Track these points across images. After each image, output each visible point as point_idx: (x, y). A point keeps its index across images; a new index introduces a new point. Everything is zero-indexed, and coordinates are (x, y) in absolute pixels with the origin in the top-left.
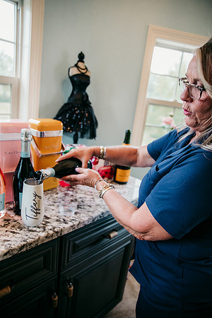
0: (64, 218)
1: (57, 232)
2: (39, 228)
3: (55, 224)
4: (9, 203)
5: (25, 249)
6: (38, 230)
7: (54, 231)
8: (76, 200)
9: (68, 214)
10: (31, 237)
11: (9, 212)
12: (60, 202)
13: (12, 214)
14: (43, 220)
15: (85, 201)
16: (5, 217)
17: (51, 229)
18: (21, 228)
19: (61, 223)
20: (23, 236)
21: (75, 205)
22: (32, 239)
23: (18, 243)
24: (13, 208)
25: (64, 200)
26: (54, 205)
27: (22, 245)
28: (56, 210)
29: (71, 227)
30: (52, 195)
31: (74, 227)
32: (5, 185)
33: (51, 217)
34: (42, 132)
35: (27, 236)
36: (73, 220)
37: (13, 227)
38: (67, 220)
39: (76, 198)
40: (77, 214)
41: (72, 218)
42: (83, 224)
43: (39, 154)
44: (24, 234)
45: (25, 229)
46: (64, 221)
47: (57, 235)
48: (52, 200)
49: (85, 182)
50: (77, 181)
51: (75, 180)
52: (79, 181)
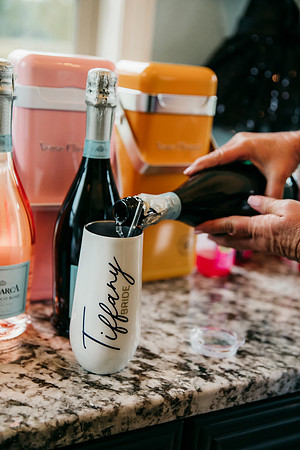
0: (203, 361)
1: (175, 402)
2: (120, 379)
3: (171, 376)
4: (44, 302)
5: (66, 440)
6: (117, 385)
7: (167, 397)
8: (244, 316)
9: (216, 353)
10: (90, 404)
11: (38, 326)
12: (192, 316)
13: (46, 332)
14: (136, 359)
15: (274, 321)
16: (25, 336)
17: (156, 390)
18: (65, 374)
19: (190, 377)
20: (68, 397)
21: (239, 328)
22: (93, 410)
23: (49, 415)
24: (52, 315)
25: (205, 312)
26: (172, 322)
27: (61, 423)
28: (181, 335)
29: (222, 394)
30: (171, 293)
31: (232, 394)
32: (33, 242)
33: (162, 355)
34: (153, 95)
35: (79, 397)
36: (231, 371)
37: (44, 366)
38: (212, 371)
39: (245, 310)
40: (244, 356)
41: (227, 367)
42: (263, 389)
43: (141, 164)
44: (71, 392)
45: (77, 379)
46: (202, 369)
47: (175, 412)
48: (170, 309)
49: (275, 241)
50: (250, 237)
51: (245, 234)
52: (256, 236)
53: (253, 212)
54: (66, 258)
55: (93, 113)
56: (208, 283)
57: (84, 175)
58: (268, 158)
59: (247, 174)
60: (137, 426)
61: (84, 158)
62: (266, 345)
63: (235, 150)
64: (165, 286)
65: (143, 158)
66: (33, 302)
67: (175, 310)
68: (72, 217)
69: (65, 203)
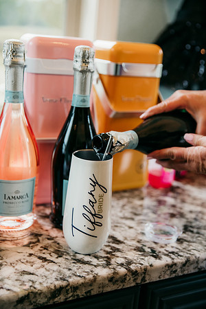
0: (154, 245)
1: (135, 273)
2: (97, 257)
3: (133, 255)
4: (45, 205)
5: (61, 298)
6: (95, 261)
7: (129, 270)
8: (182, 215)
9: (163, 240)
10: (77, 274)
11: (41, 222)
12: (146, 215)
13: (47, 225)
14: (108, 244)
15: (202, 218)
16: (33, 228)
17: (122, 265)
18: (60, 254)
19: (145, 256)
20: (62, 269)
21: (178, 223)
22: (79, 278)
23: (50, 281)
24: (51, 214)
25: (155, 212)
26: (132, 219)
27: (58, 287)
28: (138, 228)
29: (167, 268)
30: (131, 200)
31: (174, 268)
32: (38, 164)
33: (125, 241)
34: (119, 64)
35: (70, 269)
36: (173, 253)
37: (46, 248)
38: (160, 252)
39: (182, 211)
40: (182, 243)
41: (171, 250)
42: (195, 265)
43: (110, 111)
44: (64, 266)
45: (68, 257)
46: (153, 251)
47: (135, 280)
48: (130, 210)
49: (203, 165)
50: (186, 161)
51: (182, 160)
52: (190, 161)
53: (187, 145)
54: (60, 174)
55: (78, 76)
56: (157, 192)
57: (72, 118)
58: (197, 107)
59: (183, 119)
60: (109, 289)
61: (72, 107)
62: (197, 235)
63: (175, 102)
64: (127, 194)
65: (112, 107)
66: (38, 205)
67: (134, 211)
68: (64, 147)
69: (59, 137)
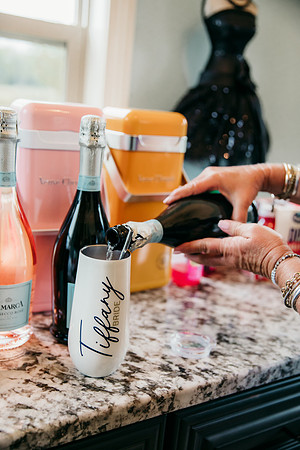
0: (182, 362)
1: (160, 400)
2: (112, 381)
3: (157, 377)
4: (43, 313)
5: (68, 438)
6: (110, 387)
7: (153, 396)
8: (213, 320)
9: (193, 354)
10: (89, 405)
11: (39, 335)
12: (170, 322)
13: (47, 340)
14: (125, 362)
15: (238, 324)
16: (29, 345)
17: (144, 390)
18: (64, 378)
19: (172, 377)
20: (68, 399)
21: (210, 331)
22: (91, 411)
23: (53, 416)
24: (52, 325)
25: (181, 319)
26: (154, 328)
27: (64, 424)
28: (161, 340)
29: (200, 391)
30: (151, 303)
31: (208, 391)
32: (35, 263)
33: (147, 358)
34: (135, 136)
35: (78, 399)
36: (206, 371)
37: (46, 371)
38: (190, 370)
39: (213, 315)
40: (216, 357)
41: (203, 367)
42: (234, 385)
44: (70, 395)
45: (75, 382)
46: (182, 370)
47: (160, 408)
48: (151, 316)
49: (243, 259)
50: (222, 255)
52: (227, 255)
53: (223, 235)
54: (63, 276)
55: (85, 153)
56: (182, 292)
57: (78, 205)
60: (128, 422)
61: (78, 191)
62: (234, 346)
64: (146, 296)
66: (35, 314)
67: (157, 318)
68: (68, 240)
69: (62, 229)
